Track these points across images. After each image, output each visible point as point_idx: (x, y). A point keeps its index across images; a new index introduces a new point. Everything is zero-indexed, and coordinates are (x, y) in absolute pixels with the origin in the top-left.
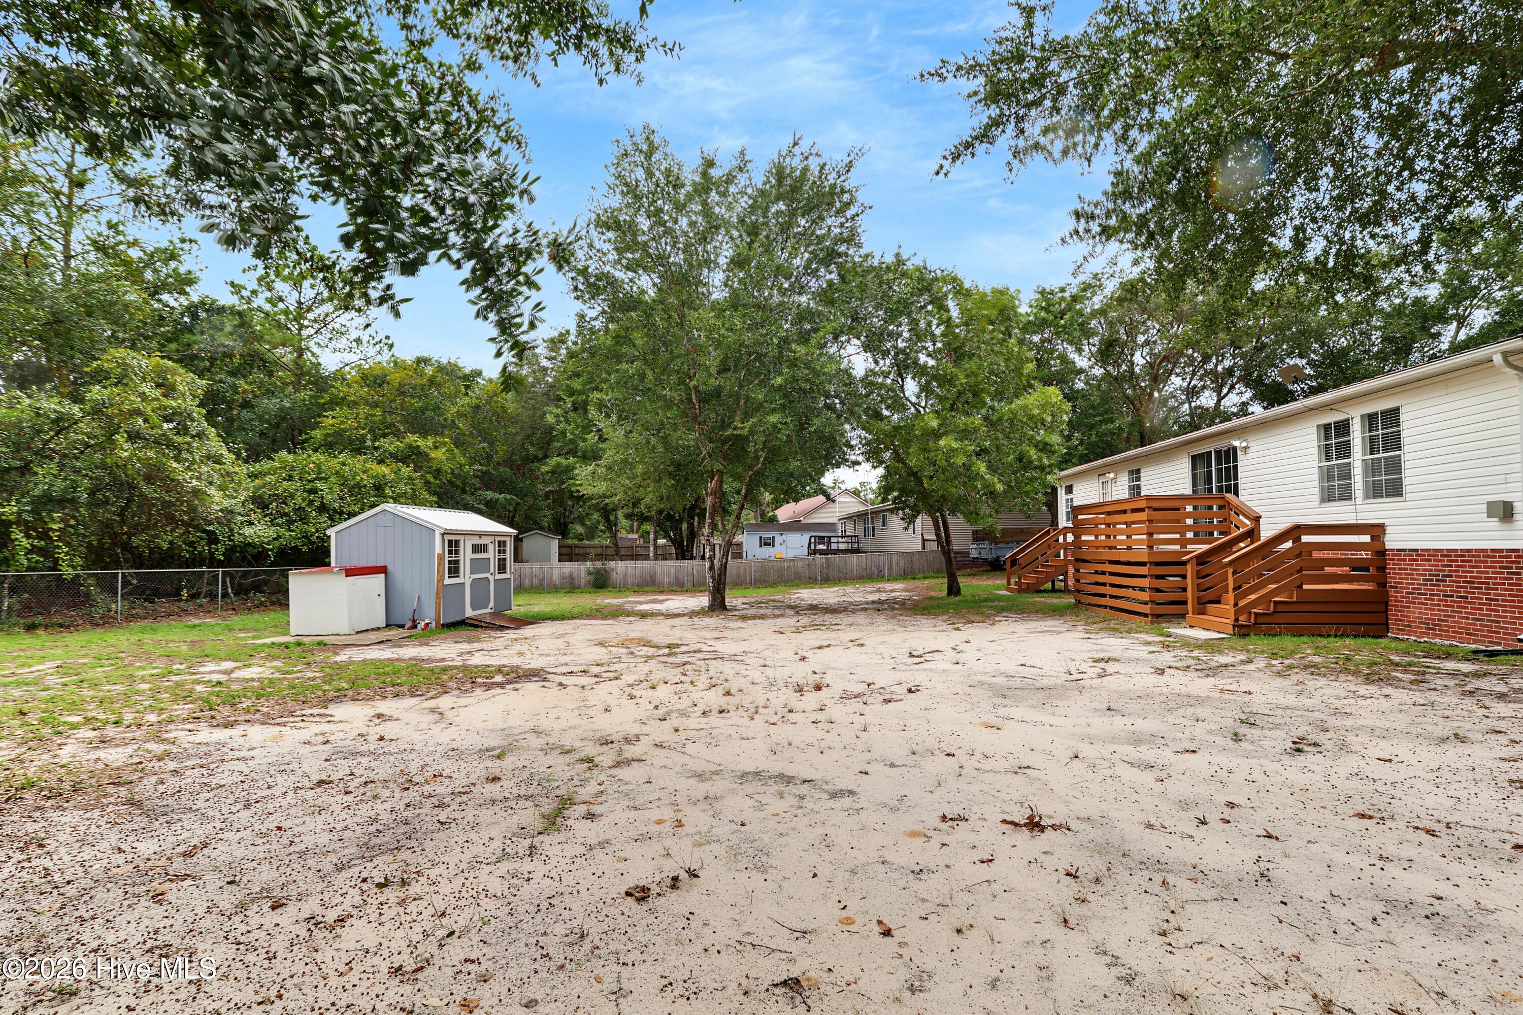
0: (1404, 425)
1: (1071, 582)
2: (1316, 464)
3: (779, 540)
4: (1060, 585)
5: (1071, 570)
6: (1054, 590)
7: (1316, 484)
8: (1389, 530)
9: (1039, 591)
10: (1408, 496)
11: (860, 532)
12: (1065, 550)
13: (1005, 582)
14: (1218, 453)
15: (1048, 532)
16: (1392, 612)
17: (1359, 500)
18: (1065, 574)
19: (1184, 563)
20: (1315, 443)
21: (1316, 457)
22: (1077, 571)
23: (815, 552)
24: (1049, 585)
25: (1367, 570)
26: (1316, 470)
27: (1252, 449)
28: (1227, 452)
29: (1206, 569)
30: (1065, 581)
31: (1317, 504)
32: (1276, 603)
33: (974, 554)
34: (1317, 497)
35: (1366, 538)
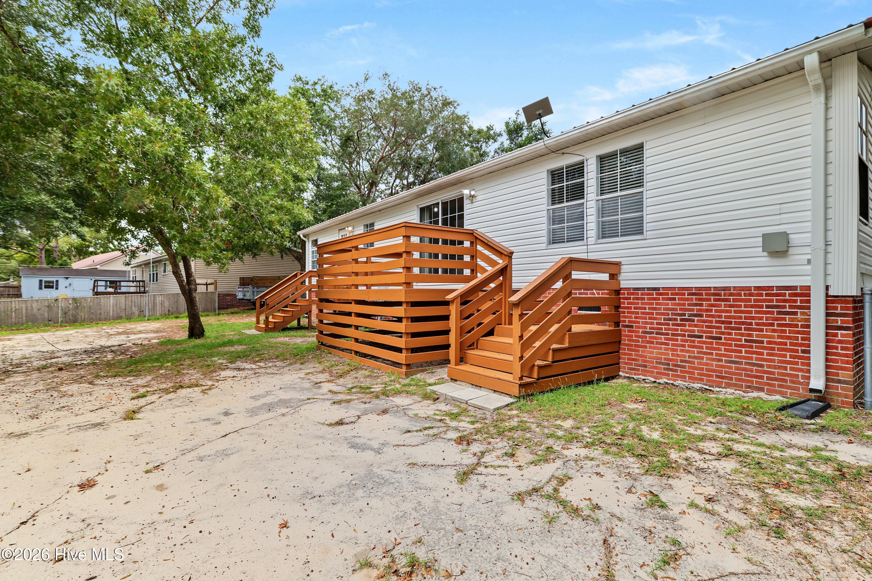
0: (647, 161)
1: (315, 320)
2: (545, 207)
3: (62, 283)
4: (304, 322)
5: (315, 309)
6: (299, 328)
7: (545, 226)
8: (624, 268)
9: (285, 329)
10: (647, 234)
11: (146, 278)
12: (310, 291)
13: (254, 319)
14: (445, 204)
15: (296, 275)
16: (624, 350)
17: (591, 241)
18: (309, 313)
19: (447, 303)
20: (545, 188)
21: (545, 201)
22: (321, 311)
23: (97, 293)
24: (295, 323)
25: (598, 309)
26: (545, 213)
27: (479, 198)
28: (453, 202)
29: (468, 309)
30: (309, 318)
31: (544, 246)
32: (554, 350)
33: (240, 296)
34: (545, 239)
35: (605, 277)
